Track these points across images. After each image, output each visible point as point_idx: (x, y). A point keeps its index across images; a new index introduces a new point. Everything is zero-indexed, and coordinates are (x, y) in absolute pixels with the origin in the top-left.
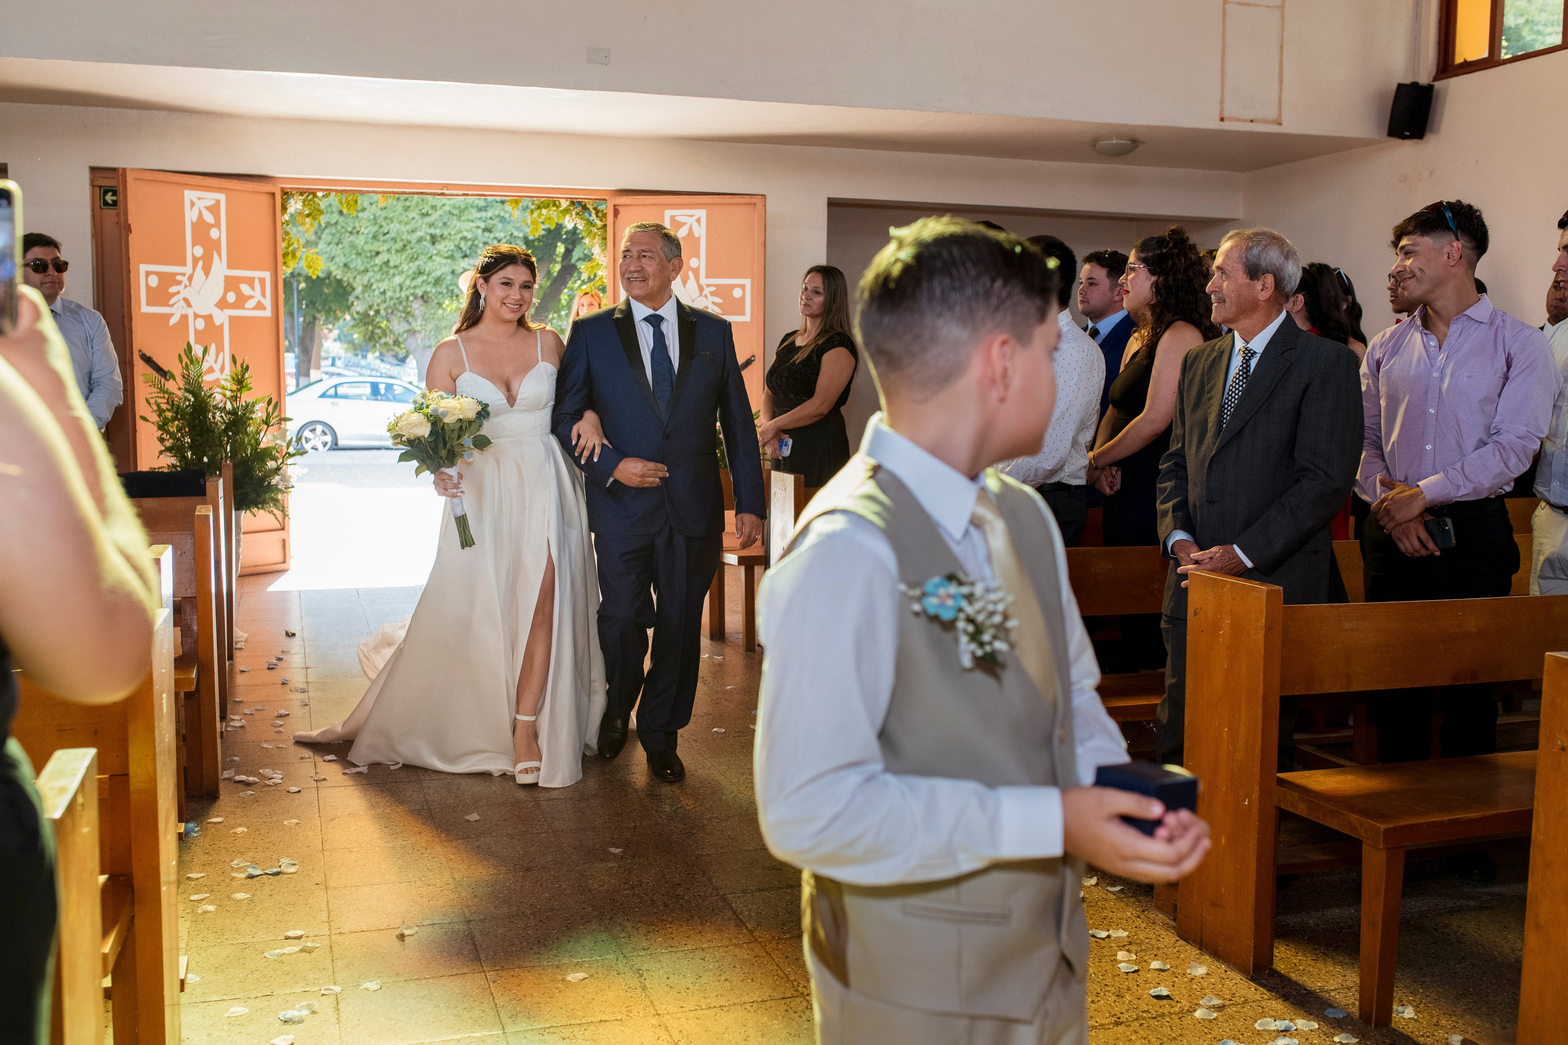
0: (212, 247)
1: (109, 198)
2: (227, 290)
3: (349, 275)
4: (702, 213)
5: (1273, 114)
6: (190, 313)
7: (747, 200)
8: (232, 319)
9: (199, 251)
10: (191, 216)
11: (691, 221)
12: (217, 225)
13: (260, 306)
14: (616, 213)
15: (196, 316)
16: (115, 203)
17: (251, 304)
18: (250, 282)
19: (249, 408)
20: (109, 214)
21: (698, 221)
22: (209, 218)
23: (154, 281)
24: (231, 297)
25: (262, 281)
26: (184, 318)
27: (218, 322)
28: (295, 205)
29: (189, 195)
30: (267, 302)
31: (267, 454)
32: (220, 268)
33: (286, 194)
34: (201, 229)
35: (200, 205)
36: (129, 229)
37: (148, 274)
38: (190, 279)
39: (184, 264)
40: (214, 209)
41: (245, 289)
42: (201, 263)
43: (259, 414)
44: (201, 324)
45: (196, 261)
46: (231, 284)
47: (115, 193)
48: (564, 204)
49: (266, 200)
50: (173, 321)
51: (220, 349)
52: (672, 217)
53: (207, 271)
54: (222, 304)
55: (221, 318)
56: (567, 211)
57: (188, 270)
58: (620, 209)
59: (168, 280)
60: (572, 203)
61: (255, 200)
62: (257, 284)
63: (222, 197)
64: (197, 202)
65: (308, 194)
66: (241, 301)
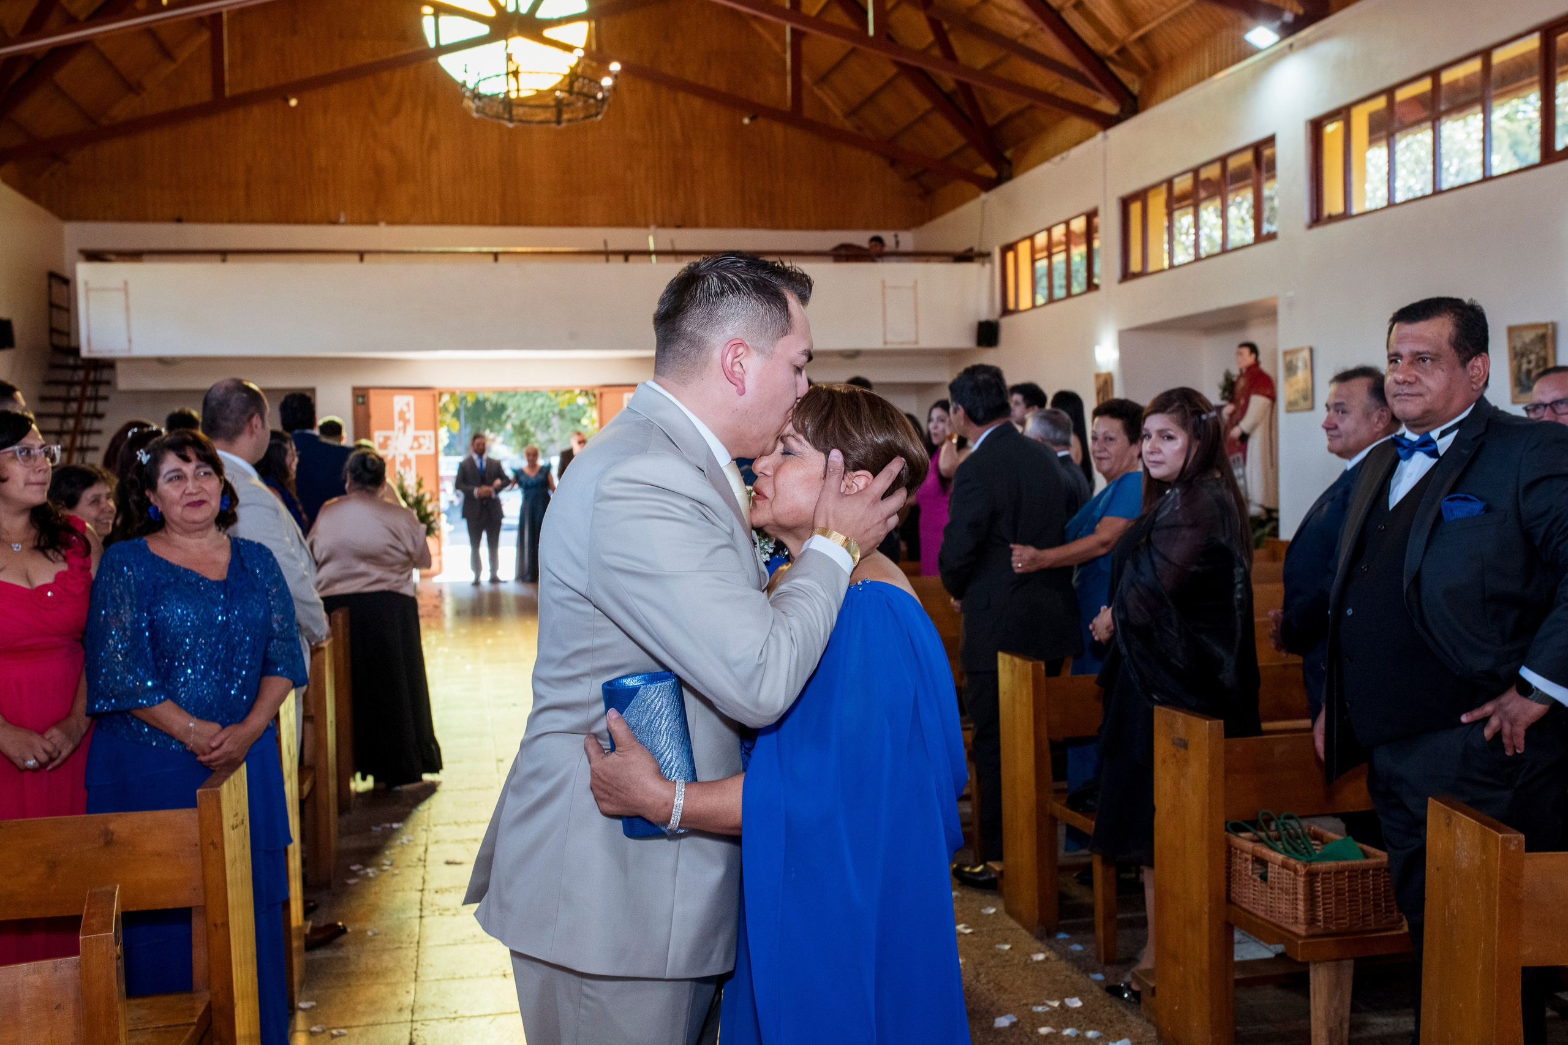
0: (406, 422)
1: (360, 400)
2: (414, 442)
5: (912, 338)
6: (397, 453)
8: (416, 455)
9: (401, 424)
10: (397, 409)
12: (409, 411)
13: (429, 448)
14: (601, 395)
15: (401, 455)
16: (363, 403)
17: (425, 447)
18: (424, 437)
19: (423, 496)
20: (361, 409)
22: (405, 409)
23: (381, 438)
24: (416, 445)
25: (430, 437)
26: (394, 456)
27: (410, 457)
28: (446, 398)
29: (396, 398)
30: (433, 446)
31: (431, 514)
32: (411, 430)
33: (441, 394)
34: (402, 415)
36: (370, 417)
37: (379, 435)
38: (397, 437)
39: (394, 430)
40: (408, 405)
41: (422, 441)
42: (402, 430)
43: (427, 497)
44: (403, 458)
45: (399, 429)
46: (416, 438)
47: (363, 397)
48: (577, 391)
49: (430, 399)
51: (411, 469)
53: (405, 431)
54: (412, 448)
55: (411, 455)
57: (396, 433)
58: (603, 393)
59: (387, 439)
60: (581, 391)
61: (426, 397)
62: (427, 439)
63: (411, 398)
64: (401, 402)
65: (452, 394)
66: (420, 446)
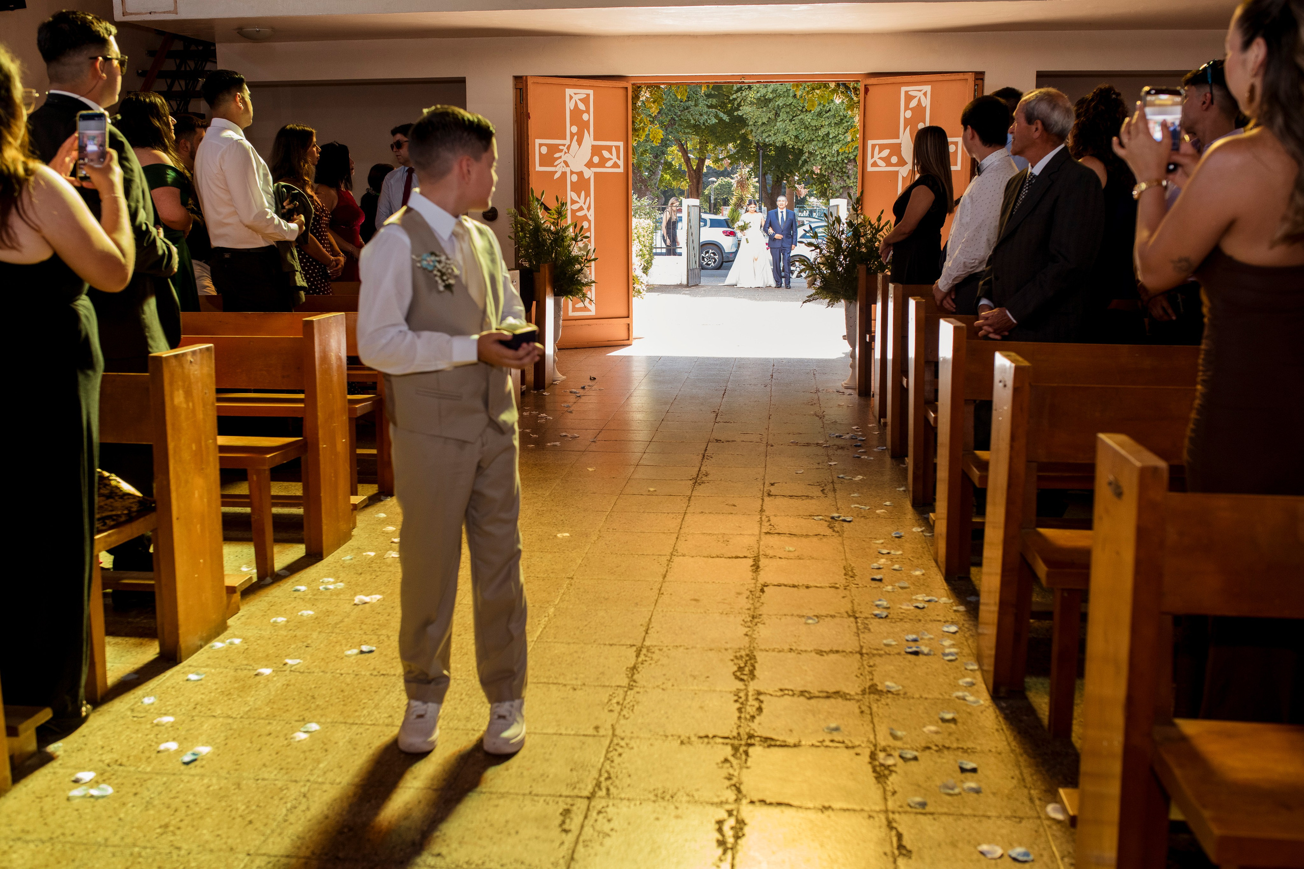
0: (583, 126)
2: (593, 155)
3: (799, 144)
4: (928, 88)
6: (568, 170)
7: (961, 76)
8: (596, 174)
9: (575, 129)
10: (570, 105)
11: (920, 94)
12: (588, 111)
13: (616, 165)
14: (867, 90)
15: (572, 173)
17: (609, 164)
18: (609, 149)
19: (565, 229)
21: (925, 94)
22: (582, 106)
23: (544, 150)
24: (596, 160)
25: (618, 148)
26: (564, 174)
27: (586, 177)
28: (645, 95)
29: (569, 91)
30: (621, 163)
31: (576, 260)
32: (589, 140)
33: (638, 88)
34: (576, 113)
35: (576, 98)
36: (528, 117)
37: (541, 145)
38: (569, 148)
39: (565, 139)
40: (585, 101)
41: (606, 154)
42: (576, 137)
44: (575, 178)
45: (572, 135)
46: (596, 150)
48: (832, 85)
49: (621, 93)
50: (557, 176)
51: (587, 195)
52: (906, 92)
53: (580, 143)
54: (590, 164)
55: (588, 173)
56: (834, 91)
57: (567, 142)
58: (870, 88)
59: (553, 149)
60: (838, 85)
61: (613, 93)
62: (614, 150)
63: (591, 92)
64: (574, 97)
65: (654, 87)
66: (603, 162)
